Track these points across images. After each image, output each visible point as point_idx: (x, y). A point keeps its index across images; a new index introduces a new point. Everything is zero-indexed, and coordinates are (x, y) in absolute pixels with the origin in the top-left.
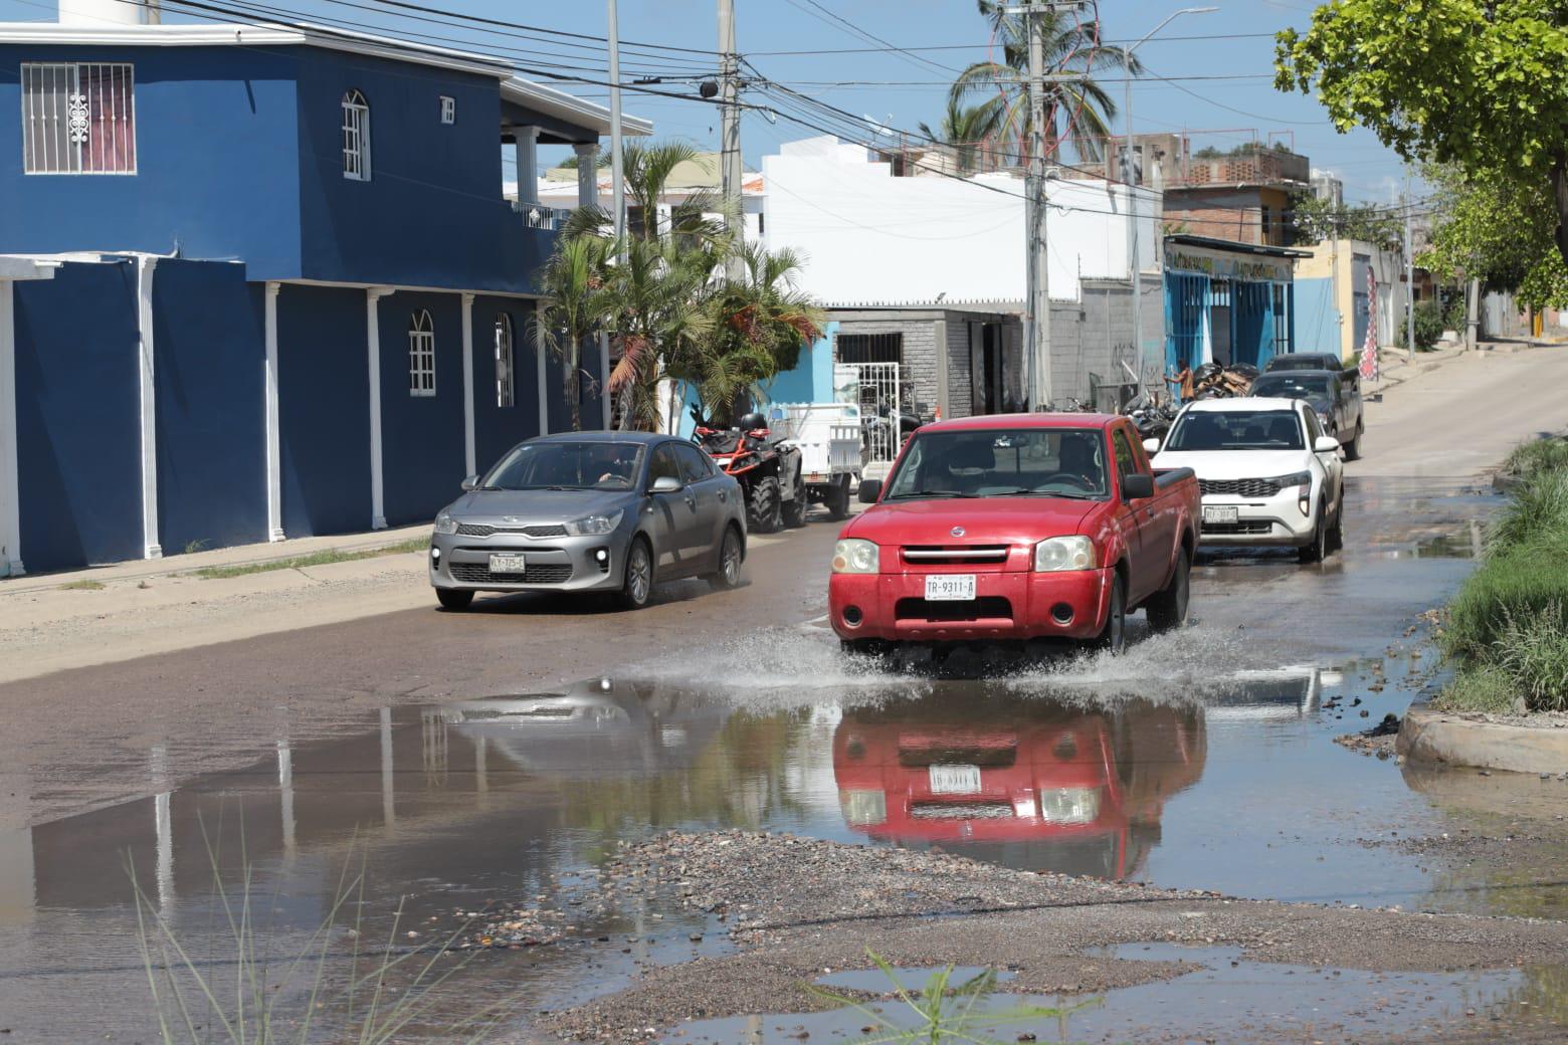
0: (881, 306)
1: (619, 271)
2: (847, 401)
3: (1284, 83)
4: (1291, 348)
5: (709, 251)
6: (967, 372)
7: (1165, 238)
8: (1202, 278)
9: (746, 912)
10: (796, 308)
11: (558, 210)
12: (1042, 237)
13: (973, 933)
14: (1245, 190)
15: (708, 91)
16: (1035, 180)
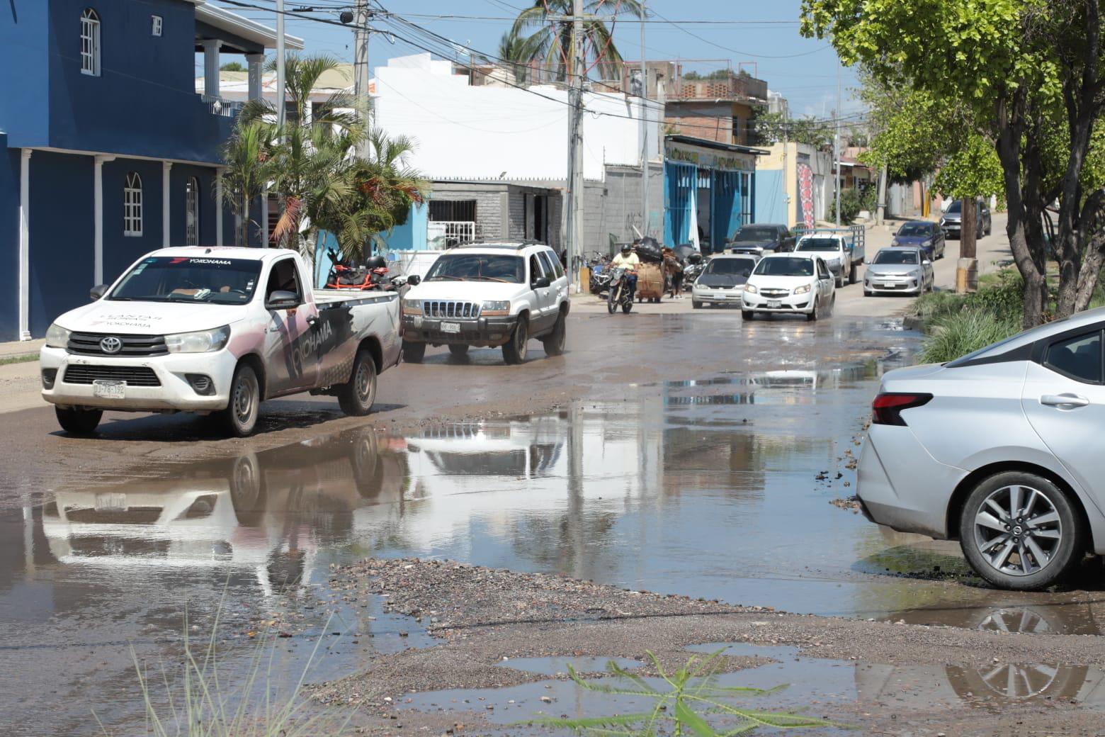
0: (459, 180)
1: (280, 150)
2: (436, 249)
3: (806, 31)
4: (753, 220)
5: (346, 136)
6: (522, 230)
7: (666, 137)
8: (691, 167)
9: (436, 616)
10: (409, 180)
11: (234, 102)
12: (579, 133)
13: (606, 634)
14: (722, 104)
15: (346, 19)
16: (576, 92)
